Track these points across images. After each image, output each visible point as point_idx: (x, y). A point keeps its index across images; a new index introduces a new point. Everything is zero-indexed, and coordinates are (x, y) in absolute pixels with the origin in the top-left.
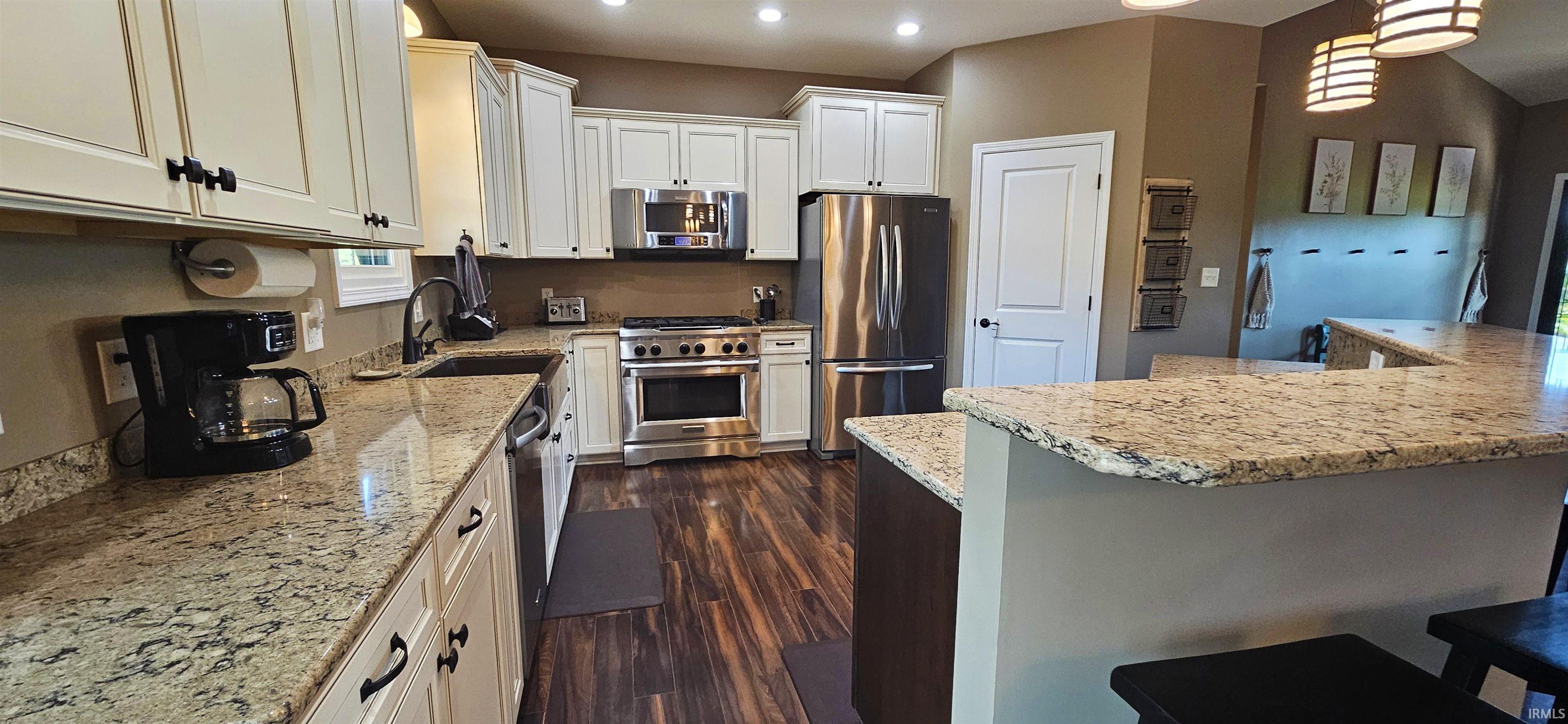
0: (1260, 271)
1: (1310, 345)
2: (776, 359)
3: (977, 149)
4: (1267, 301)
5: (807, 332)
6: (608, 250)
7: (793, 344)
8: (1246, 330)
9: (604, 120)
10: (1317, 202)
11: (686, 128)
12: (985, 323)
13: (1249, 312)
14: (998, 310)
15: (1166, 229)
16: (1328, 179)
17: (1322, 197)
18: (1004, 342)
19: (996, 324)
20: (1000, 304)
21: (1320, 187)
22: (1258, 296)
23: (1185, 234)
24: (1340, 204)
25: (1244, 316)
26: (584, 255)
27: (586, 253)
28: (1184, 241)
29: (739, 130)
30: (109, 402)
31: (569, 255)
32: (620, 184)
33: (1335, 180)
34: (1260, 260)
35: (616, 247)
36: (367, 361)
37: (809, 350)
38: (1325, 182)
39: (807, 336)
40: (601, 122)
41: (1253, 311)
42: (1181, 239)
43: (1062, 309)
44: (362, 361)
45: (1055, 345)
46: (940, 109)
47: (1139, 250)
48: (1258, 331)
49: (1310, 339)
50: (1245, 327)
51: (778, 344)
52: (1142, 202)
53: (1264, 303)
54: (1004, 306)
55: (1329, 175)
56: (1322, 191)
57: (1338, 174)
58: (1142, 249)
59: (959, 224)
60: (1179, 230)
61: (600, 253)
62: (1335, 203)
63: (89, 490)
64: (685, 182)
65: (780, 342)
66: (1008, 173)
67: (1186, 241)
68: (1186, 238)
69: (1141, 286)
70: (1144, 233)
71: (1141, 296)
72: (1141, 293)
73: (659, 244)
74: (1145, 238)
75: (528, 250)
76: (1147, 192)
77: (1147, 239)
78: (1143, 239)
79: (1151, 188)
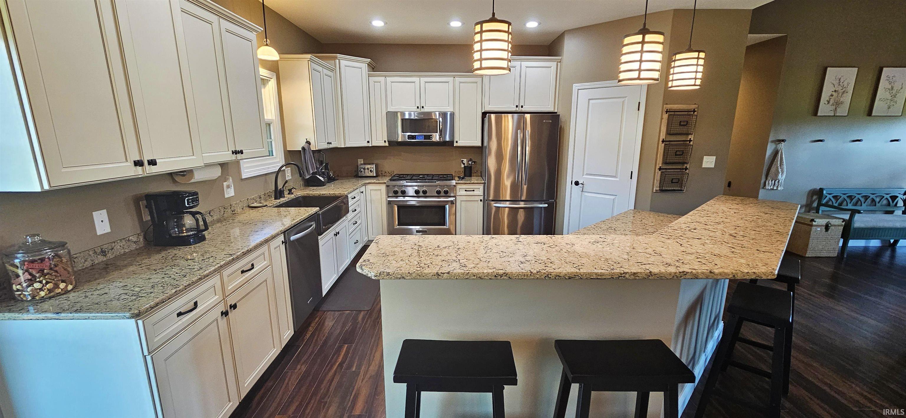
0: (776, 153)
1: (815, 201)
2: (464, 198)
3: (576, 87)
4: (779, 173)
5: (481, 185)
6: (385, 142)
7: (474, 190)
8: (763, 190)
9: (384, 78)
10: (824, 109)
11: (423, 80)
12: (577, 183)
13: (766, 179)
14: (584, 176)
15: (678, 134)
16: (834, 93)
17: (828, 106)
18: (586, 194)
19: (582, 184)
20: (585, 174)
21: (828, 99)
22: (773, 169)
23: (691, 137)
24: (843, 110)
25: (763, 181)
26: (374, 144)
27: (375, 144)
28: (690, 141)
29: (450, 79)
30: (144, 221)
31: (366, 145)
32: (391, 109)
33: (840, 94)
34: (776, 146)
35: (389, 140)
36: (257, 199)
37: (482, 194)
38: (832, 95)
39: (481, 187)
40: (382, 79)
41: (769, 178)
42: (689, 140)
43: (617, 178)
44: (254, 199)
45: (613, 197)
46: (559, 64)
47: (660, 147)
48: (773, 191)
49: (815, 197)
50: (763, 188)
51: (466, 191)
52: (662, 119)
53: (777, 173)
54: (587, 174)
55: (835, 91)
56: (829, 102)
57: (843, 90)
58: (662, 146)
59: (565, 128)
60: (688, 134)
61: (382, 144)
62: (838, 110)
63: (137, 249)
64: (423, 107)
65: (467, 190)
66: (590, 101)
67: (692, 141)
68: (692, 139)
69: (660, 167)
70: (663, 136)
71: (660, 172)
72: (660, 171)
73: (408, 139)
74: (663, 139)
75: (345, 144)
76: (666, 113)
77: (664, 140)
78: (662, 140)
79: (668, 110)
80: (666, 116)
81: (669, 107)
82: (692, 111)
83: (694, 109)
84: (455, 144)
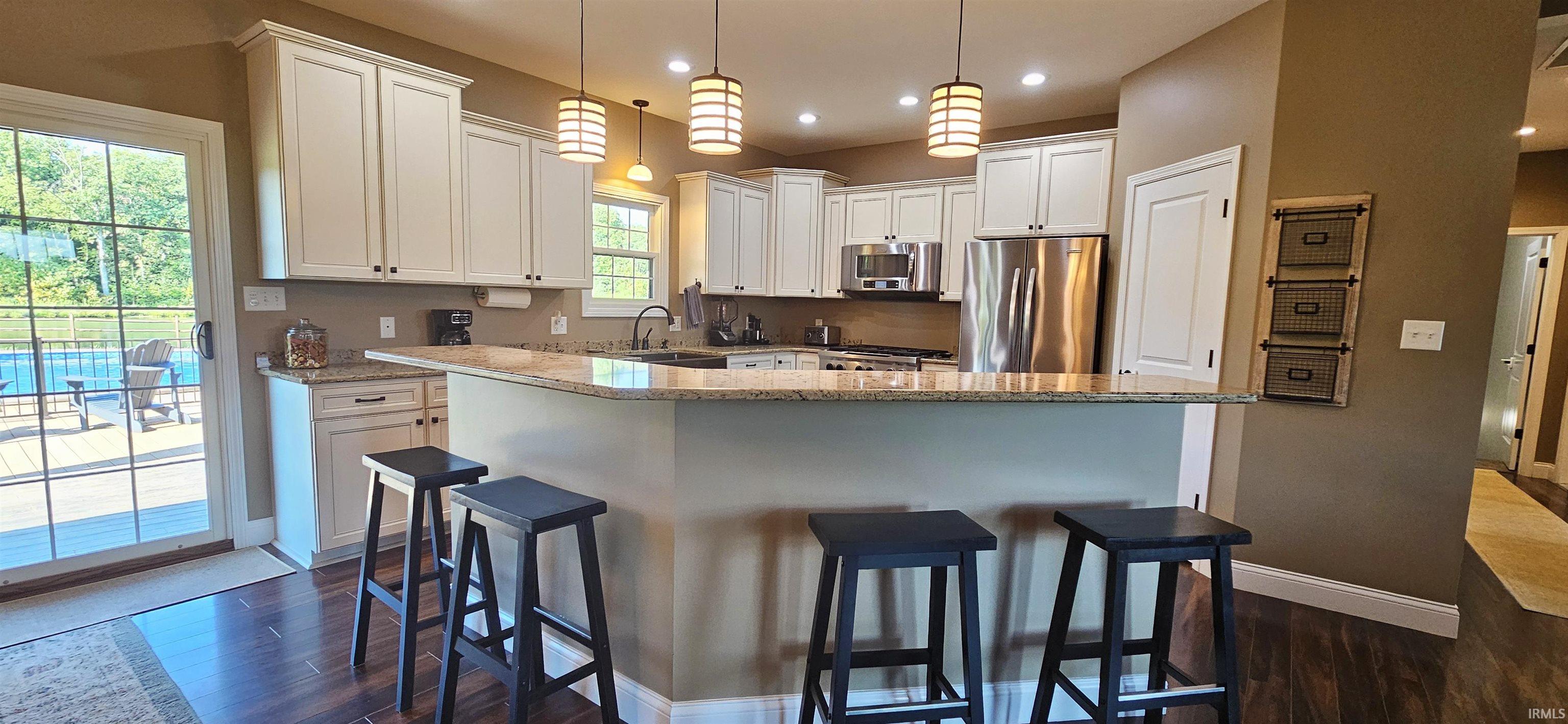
3: (1134, 180)
5: (955, 367)
6: (839, 291)
9: (844, 196)
11: (897, 194)
14: (1139, 361)
15: (1304, 265)
20: (1141, 355)
23: (1354, 272)
26: (825, 295)
28: (1352, 281)
29: (938, 189)
31: (809, 295)
32: (849, 242)
35: (844, 289)
40: (842, 198)
43: (1189, 365)
46: (1116, 141)
47: (1264, 295)
52: (1266, 231)
54: (1144, 357)
58: (1268, 293)
60: (1343, 266)
61: (835, 294)
64: (894, 237)
66: (1154, 206)
67: (1357, 281)
68: (1358, 277)
69: (1265, 341)
70: (1270, 270)
71: (1265, 353)
72: (1264, 349)
73: (865, 287)
74: (1271, 278)
75: (775, 292)
76: (1274, 218)
77: (1274, 279)
78: (1268, 279)
79: (1281, 212)
80: (1276, 225)
81: (1282, 204)
82: (1354, 210)
83: (1360, 205)
84: (941, 298)
